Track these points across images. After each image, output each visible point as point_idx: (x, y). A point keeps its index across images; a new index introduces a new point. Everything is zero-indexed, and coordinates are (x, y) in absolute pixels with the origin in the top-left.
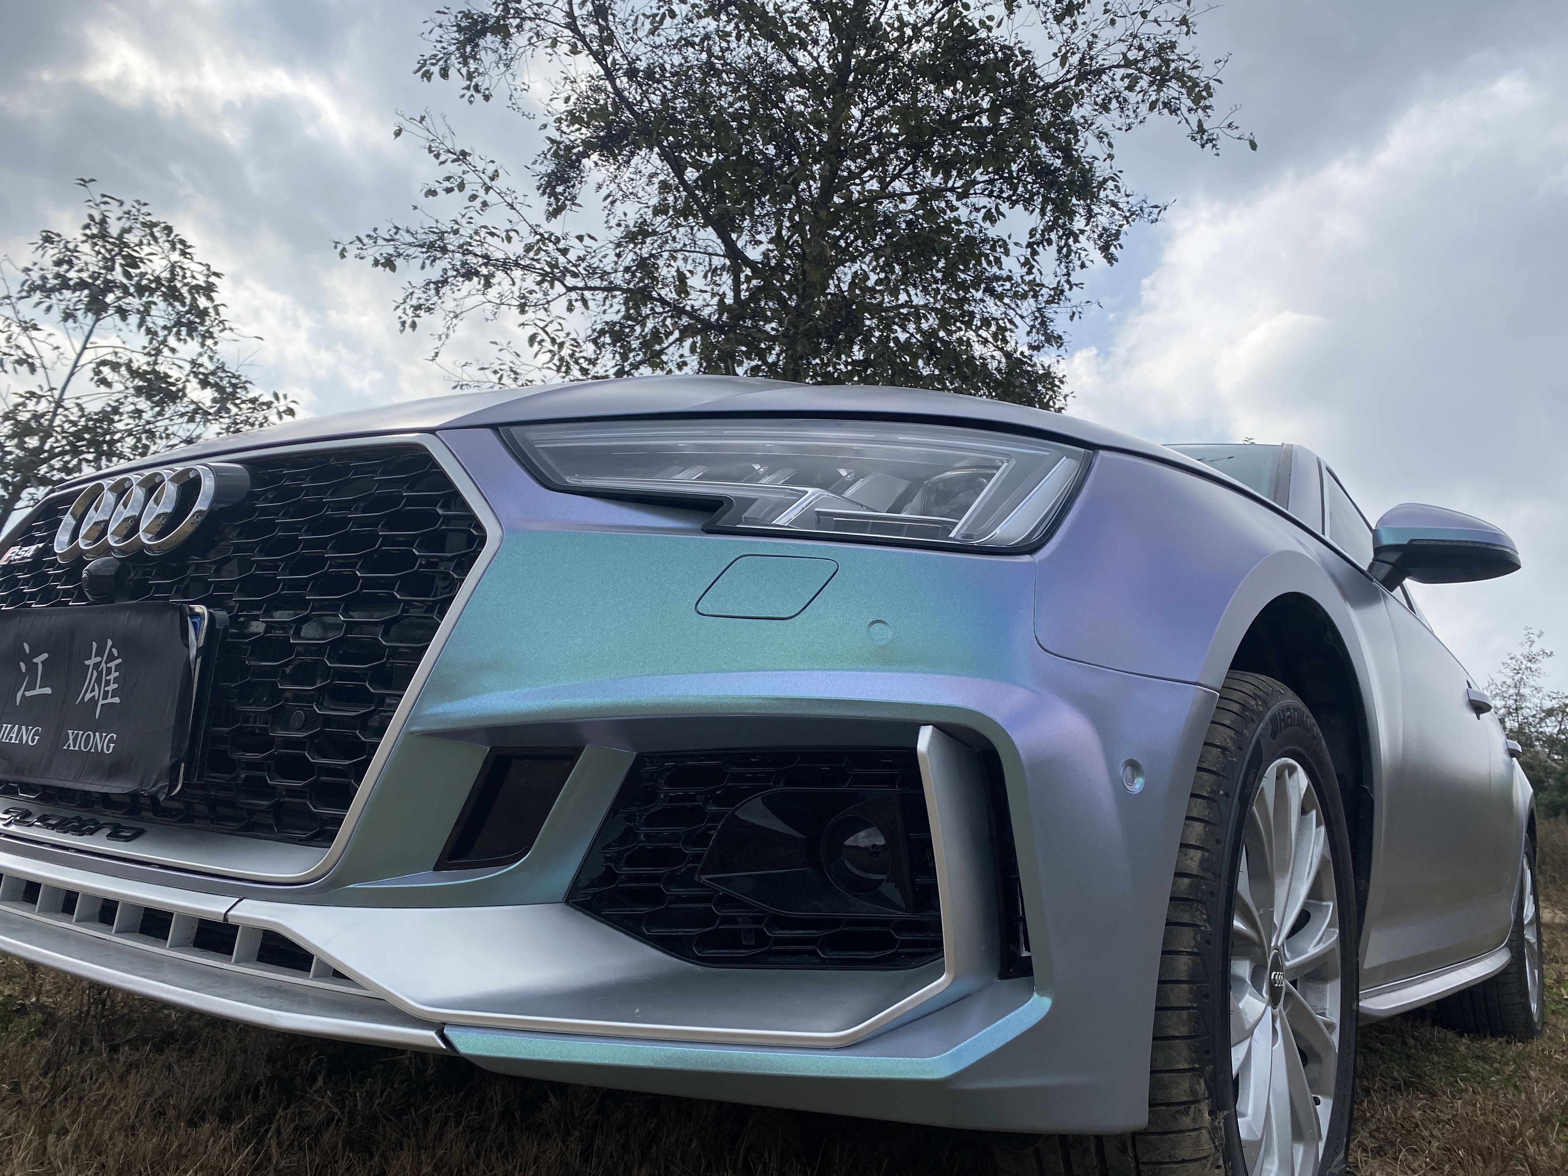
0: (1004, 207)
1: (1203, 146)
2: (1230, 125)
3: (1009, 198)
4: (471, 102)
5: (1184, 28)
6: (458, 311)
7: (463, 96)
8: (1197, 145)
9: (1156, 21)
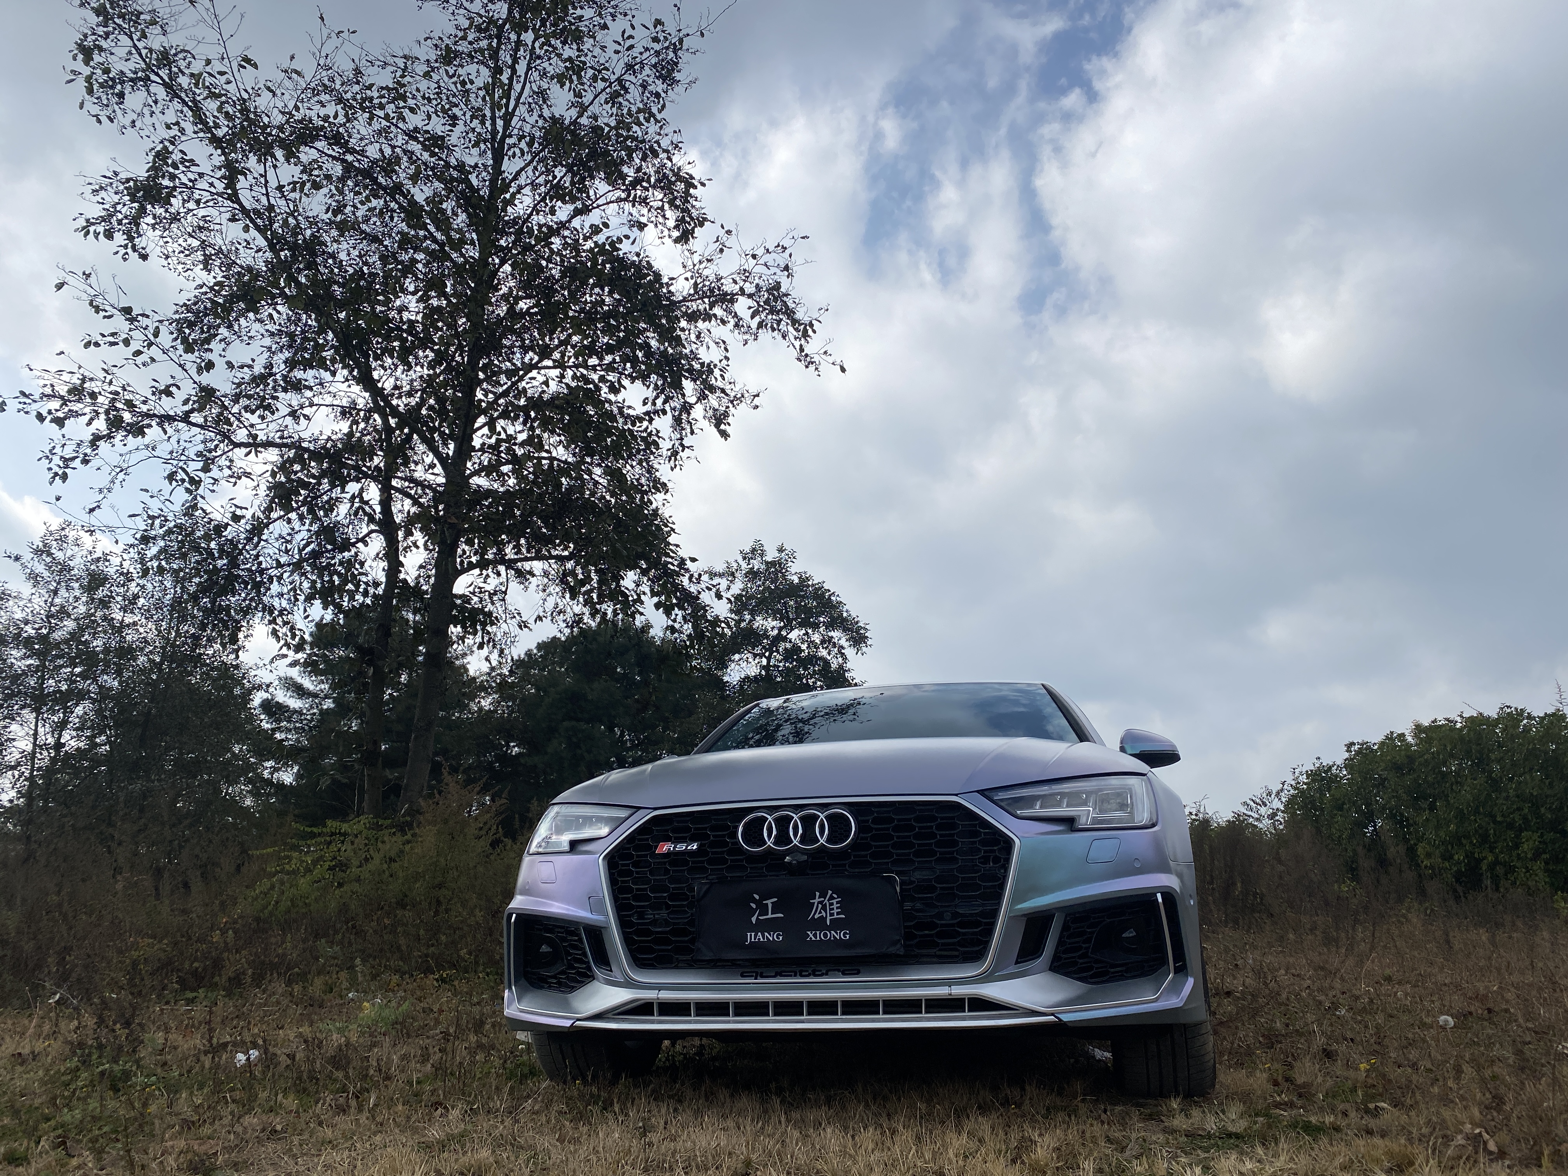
0: (626, 382)
1: (807, 367)
2: (825, 353)
3: (630, 375)
4: (125, 260)
5: (786, 273)
6: (125, 466)
7: (117, 253)
8: (801, 365)
9: (766, 265)
